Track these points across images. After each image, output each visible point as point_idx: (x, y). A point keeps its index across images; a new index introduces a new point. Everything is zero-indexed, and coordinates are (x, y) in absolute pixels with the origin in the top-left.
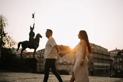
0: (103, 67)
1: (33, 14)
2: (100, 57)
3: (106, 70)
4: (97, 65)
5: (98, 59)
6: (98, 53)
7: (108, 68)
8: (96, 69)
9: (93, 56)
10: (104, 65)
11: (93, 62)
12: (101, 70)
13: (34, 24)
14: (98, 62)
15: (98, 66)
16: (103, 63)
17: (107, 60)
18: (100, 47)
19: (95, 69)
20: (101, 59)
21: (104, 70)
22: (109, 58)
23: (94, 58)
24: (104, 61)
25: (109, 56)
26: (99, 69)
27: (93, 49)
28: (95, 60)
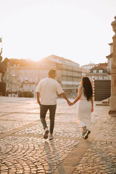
0: (73, 86)
2: (70, 74)
5: (67, 76)
6: (67, 70)
9: (60, 73)
10: (74, 84)
11: (61, 81)
12: (70, 89)
13: (2, 49)
14: (67, 80)
16: (73, 81)
17: (78, 77)
18: (70, 61)
20: (71, 77)
21: (74, 89)
22: (81, 74)
24: (74, 78)
25: (81, 72)
27: (61, 64)
28: (63, 77)
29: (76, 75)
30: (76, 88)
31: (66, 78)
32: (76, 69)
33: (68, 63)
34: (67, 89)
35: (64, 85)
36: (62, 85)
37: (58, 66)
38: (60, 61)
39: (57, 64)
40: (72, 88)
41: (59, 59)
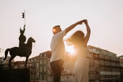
0: (111, 76)
1: (23, 14)
2: (108, 64)
3: (116, 80)
4: (104, 74)
5: (105, 66)
6: (104, 60)
7: (118, 77)
8: (103, 79)
9: (98, 63)
10: (112, 74)
11: (99, 71)
12: (109, 80)
13: (25, 26)
14: (105, 70)
15: (106, 76)
16: (111, 71)
17: (116, 67)
18: (106, 51)
19: (101, 79)
20: (109, 67)
21: (113, 80)
22: (119, 64)
23: (100, 66)
24: (112, 69)
25: (119, 62)
26: (107, 79)
27: (98, 54)
28: (101, 67)
29: (114, 64)
30: (115, 79)
31: (104, 68)
32: (114, 59)
33: (105, 52)
34: (106, 80)
35: (102, 75)
36: (101, 75)
37: (95, 56)
38: (96, 51)
39: (94, 54)
40: (111, 79)
41: (95, 49)
